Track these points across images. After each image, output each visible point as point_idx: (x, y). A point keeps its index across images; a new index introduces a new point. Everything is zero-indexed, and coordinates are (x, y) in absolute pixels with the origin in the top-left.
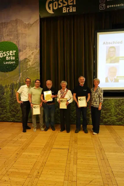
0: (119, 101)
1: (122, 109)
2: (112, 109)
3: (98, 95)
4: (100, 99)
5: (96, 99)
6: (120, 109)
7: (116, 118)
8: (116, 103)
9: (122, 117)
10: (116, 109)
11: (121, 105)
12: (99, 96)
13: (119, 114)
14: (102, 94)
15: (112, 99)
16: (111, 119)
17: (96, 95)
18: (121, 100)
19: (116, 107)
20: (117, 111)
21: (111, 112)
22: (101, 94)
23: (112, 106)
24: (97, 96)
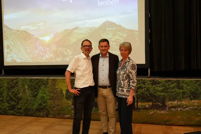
0: (12, 81)
1: (15, 93)
2: (4, 92)
3: (125, 75)
4: (131, 81)
5: (122, 82)
6: (13, 92)
7: (8, 105)
8: (9, 84)
9: (15, 104)
10: (8, 93)
11: (14, 88)
12: (128, 75)
13: (11, 99)
14: (134, 72)
15: (5, 79)
16: (2, 106)
17: (121, 73)
18: (15, 80)
19: (9, 90)
20: (9, 95)
21: (3, 97)
22: (131, 73)
23: (5, 88)
24: (123, 77)
